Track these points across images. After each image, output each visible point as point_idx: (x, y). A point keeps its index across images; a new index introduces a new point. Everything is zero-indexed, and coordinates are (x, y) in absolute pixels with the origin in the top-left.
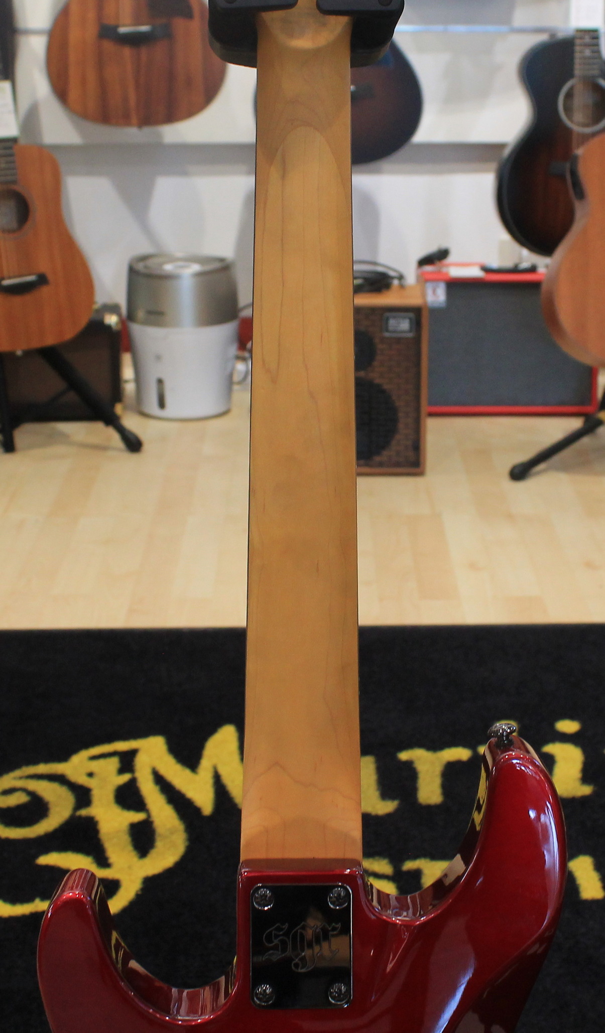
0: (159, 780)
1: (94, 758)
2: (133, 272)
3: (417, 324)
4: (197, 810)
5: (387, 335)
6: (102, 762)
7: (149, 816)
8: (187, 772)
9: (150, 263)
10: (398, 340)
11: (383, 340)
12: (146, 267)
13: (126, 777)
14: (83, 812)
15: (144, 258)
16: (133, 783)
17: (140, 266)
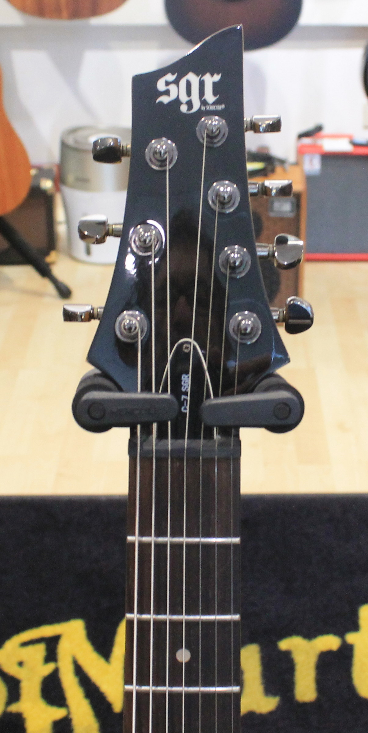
0: (79, 671)
1: (25, 644)
2: (64, 146)
3: (297, 206)
4: (109, 706)
5: (272, 214)
6: (30, 649)
7: (69, 713)
8: (101, 661)
9: (80, 135)
10: (282, 219)
11: (269, 218)
12: (76, 141)
13: (50, 667)
14: (14, 708)
15: (74, 131)
16: (56, 673)
17: (70, 141)
